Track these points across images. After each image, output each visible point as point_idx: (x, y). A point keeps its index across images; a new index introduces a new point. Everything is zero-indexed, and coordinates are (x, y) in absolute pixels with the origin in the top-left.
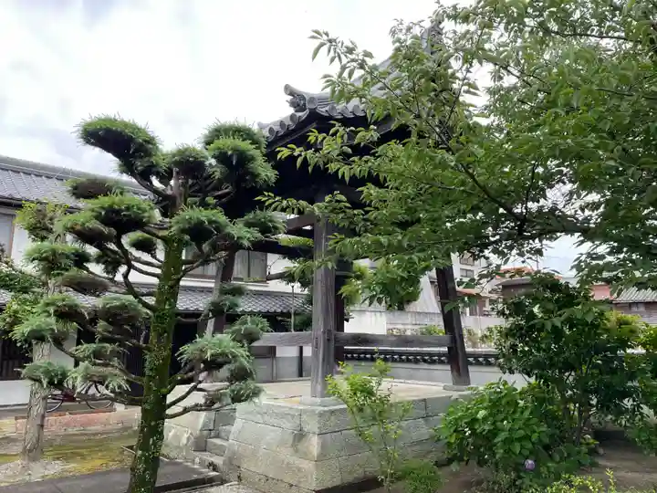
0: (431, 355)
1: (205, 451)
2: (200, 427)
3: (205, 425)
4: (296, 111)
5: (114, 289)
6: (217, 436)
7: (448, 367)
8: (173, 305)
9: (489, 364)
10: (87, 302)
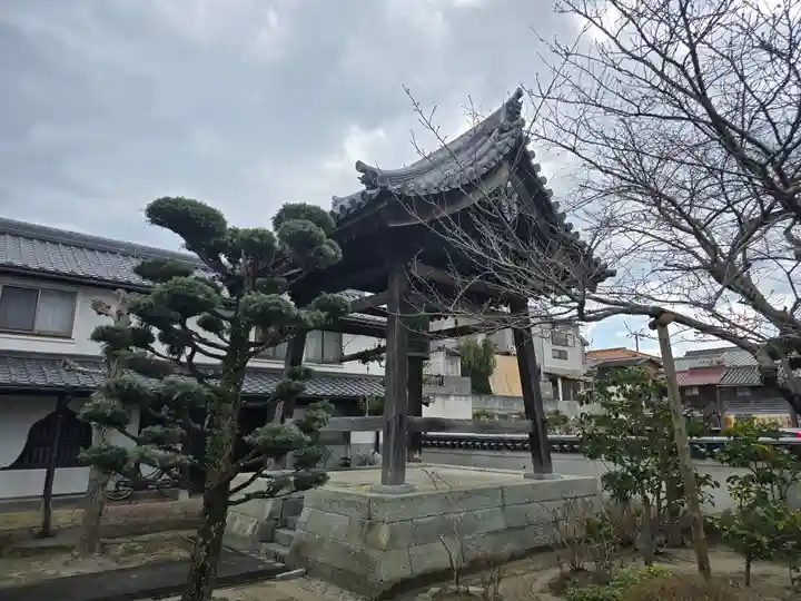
0: (513, 441)
1: (272, 541)
2: (266, 516)
3: (271, 514)
4: (368, 188)
5: (177, 371)
6: (285, 526)
7: (530, 454)
8: (239, 388)
9: (574, 451)
10: (151, 384)
